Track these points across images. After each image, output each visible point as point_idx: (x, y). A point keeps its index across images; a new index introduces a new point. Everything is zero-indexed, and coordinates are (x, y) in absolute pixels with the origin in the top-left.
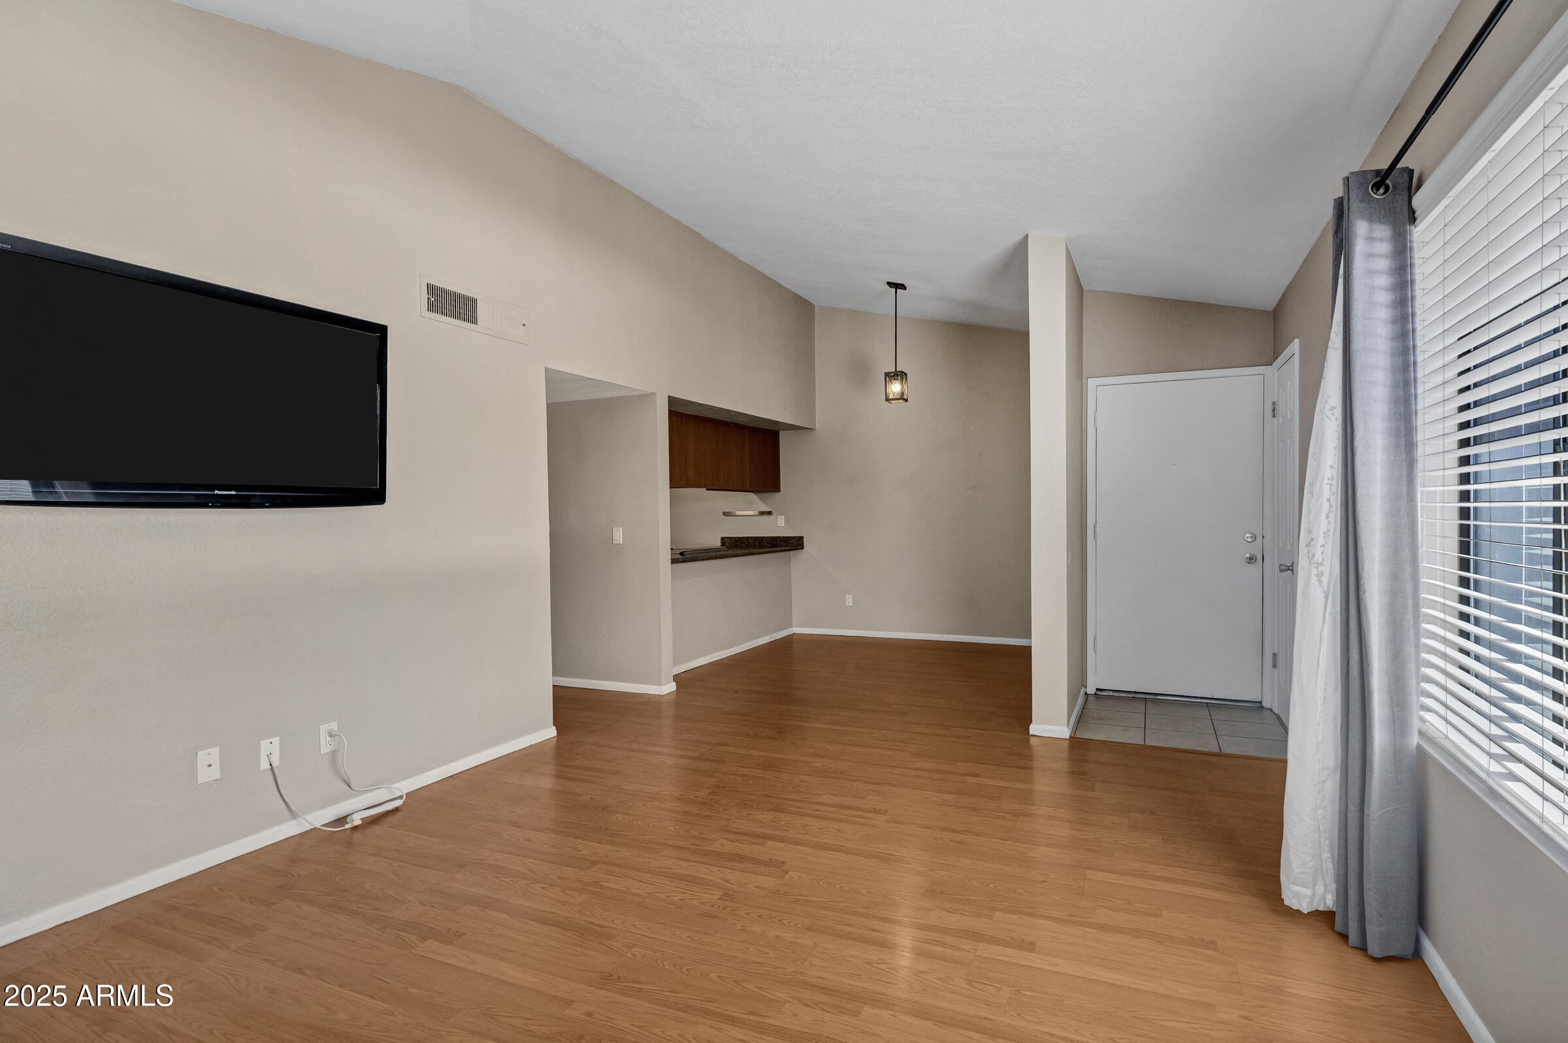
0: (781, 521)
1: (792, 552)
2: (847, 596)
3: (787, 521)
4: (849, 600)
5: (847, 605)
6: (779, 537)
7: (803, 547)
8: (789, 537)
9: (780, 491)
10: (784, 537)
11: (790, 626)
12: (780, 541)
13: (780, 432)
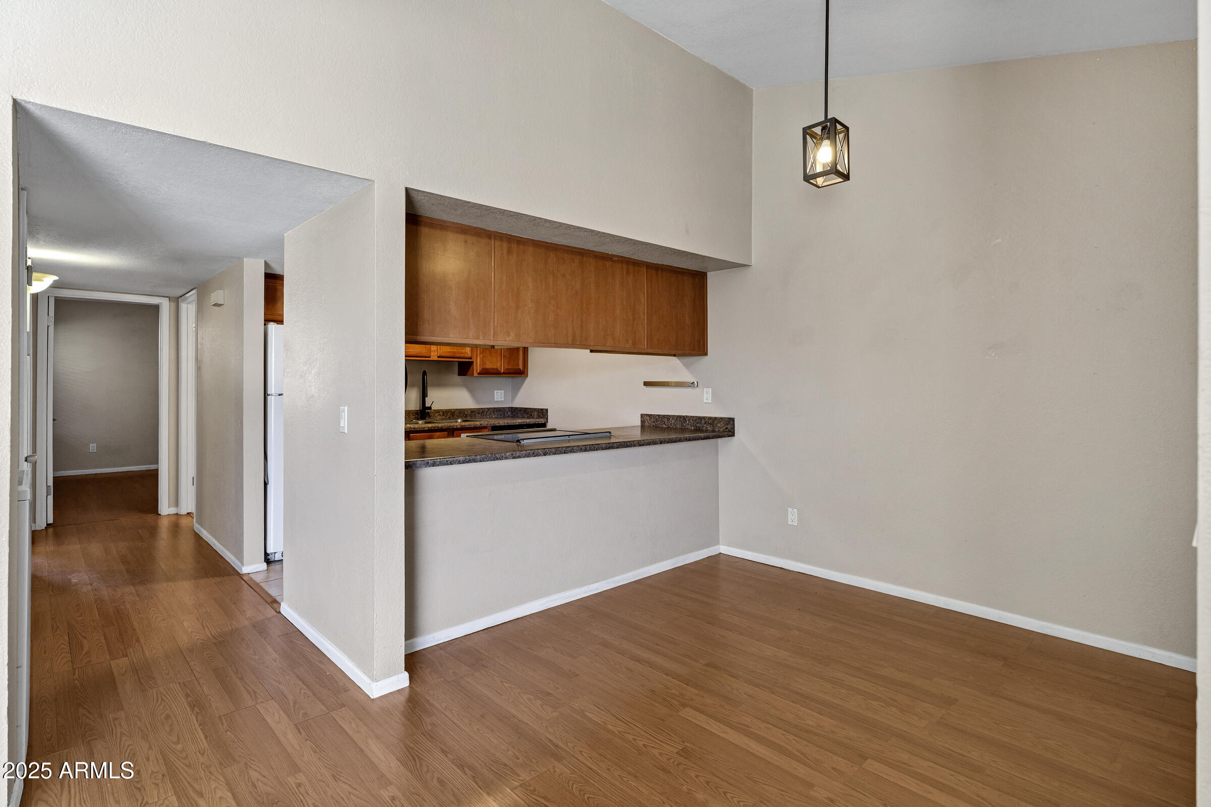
0: (707, 395)
1: (720, 440)
2: (790, 509)
3: (714, 396)
4: (793, 517)
5: (790, 523)
6: (704, 418)
7: (734, 434)
8: (716, 418)
9: (706, 354)
10: (710, 418)
11: (717, 543)
12: (705, 423)
13: (709, 274)
